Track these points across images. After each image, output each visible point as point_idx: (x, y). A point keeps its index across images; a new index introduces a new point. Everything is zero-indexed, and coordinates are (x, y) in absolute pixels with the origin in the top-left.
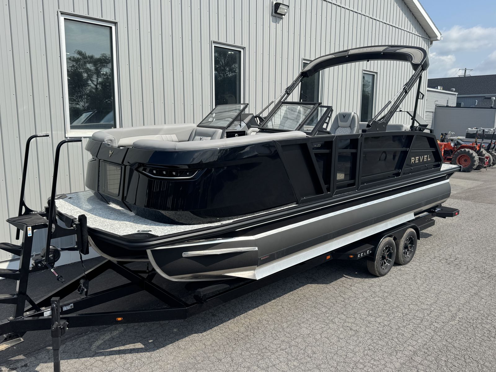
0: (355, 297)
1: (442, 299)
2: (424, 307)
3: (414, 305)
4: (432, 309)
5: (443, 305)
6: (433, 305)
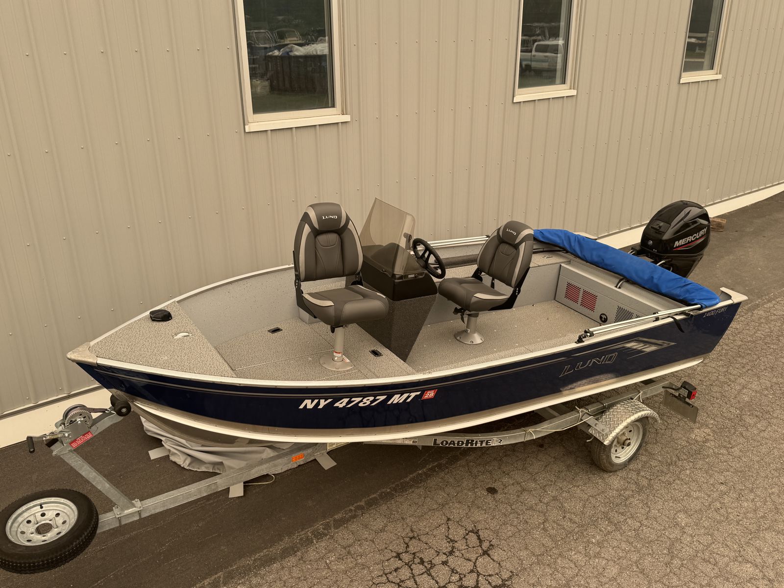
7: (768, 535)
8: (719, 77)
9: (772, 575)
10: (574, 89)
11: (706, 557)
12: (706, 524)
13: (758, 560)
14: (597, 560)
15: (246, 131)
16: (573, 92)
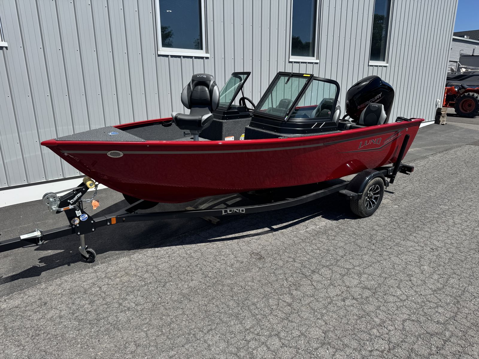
0: (313, 296)
1: (467, 311)
2: (433, 328)
3: (413, 321)
4: (448, 334)
5: (468, 324)
6: (449, 324)
7: (420, 232)
8: (387, 65)
9: (422, 245)
10: (318, 59)
11: (389, 240)
12: (389, 229)
13: (416, 240)
14: (333, 241)
15: (159, 54)
16: (318, 61)
